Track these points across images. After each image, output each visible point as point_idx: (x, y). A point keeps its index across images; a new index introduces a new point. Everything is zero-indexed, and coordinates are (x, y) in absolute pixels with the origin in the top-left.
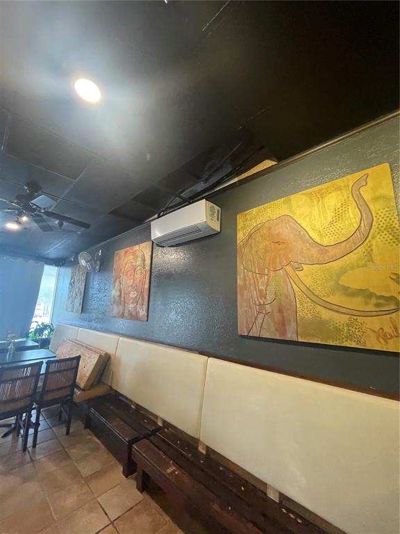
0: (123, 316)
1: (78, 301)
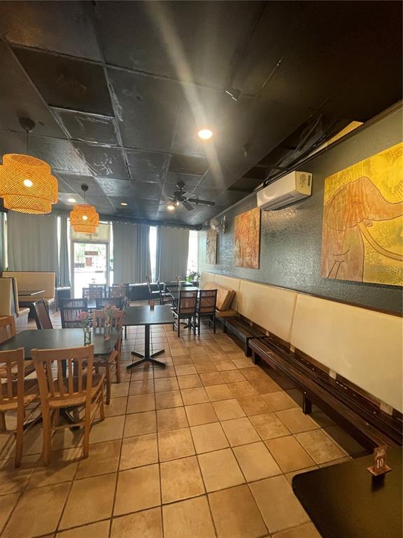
0: (242, 266)
1: (213, 256)
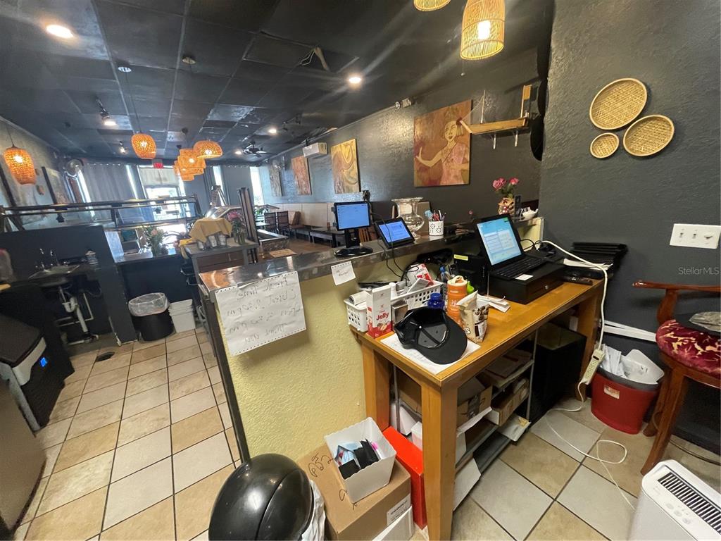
1: (278, 190)
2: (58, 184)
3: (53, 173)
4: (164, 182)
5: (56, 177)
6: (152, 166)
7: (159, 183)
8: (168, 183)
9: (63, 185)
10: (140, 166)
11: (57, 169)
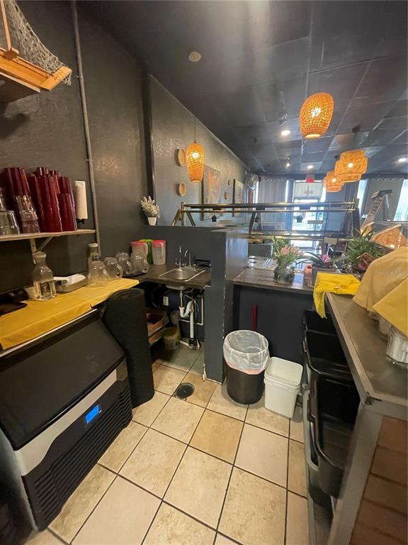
2: (240, 193)
3: (239, 185)
4: (310, 195)
5: (240, 188)
6: (305, 181)
7: (305, 195)
8: (313, 195)
9: (243, 195)
10: (297, 181)
11: (244, 182)
